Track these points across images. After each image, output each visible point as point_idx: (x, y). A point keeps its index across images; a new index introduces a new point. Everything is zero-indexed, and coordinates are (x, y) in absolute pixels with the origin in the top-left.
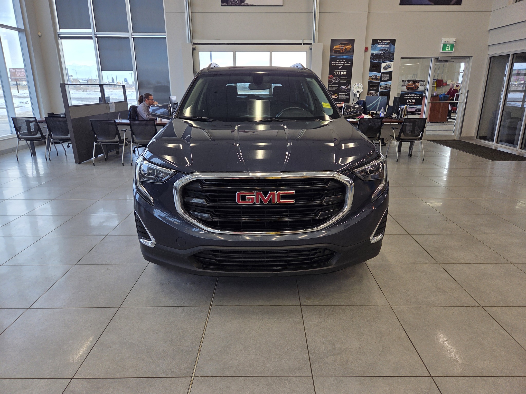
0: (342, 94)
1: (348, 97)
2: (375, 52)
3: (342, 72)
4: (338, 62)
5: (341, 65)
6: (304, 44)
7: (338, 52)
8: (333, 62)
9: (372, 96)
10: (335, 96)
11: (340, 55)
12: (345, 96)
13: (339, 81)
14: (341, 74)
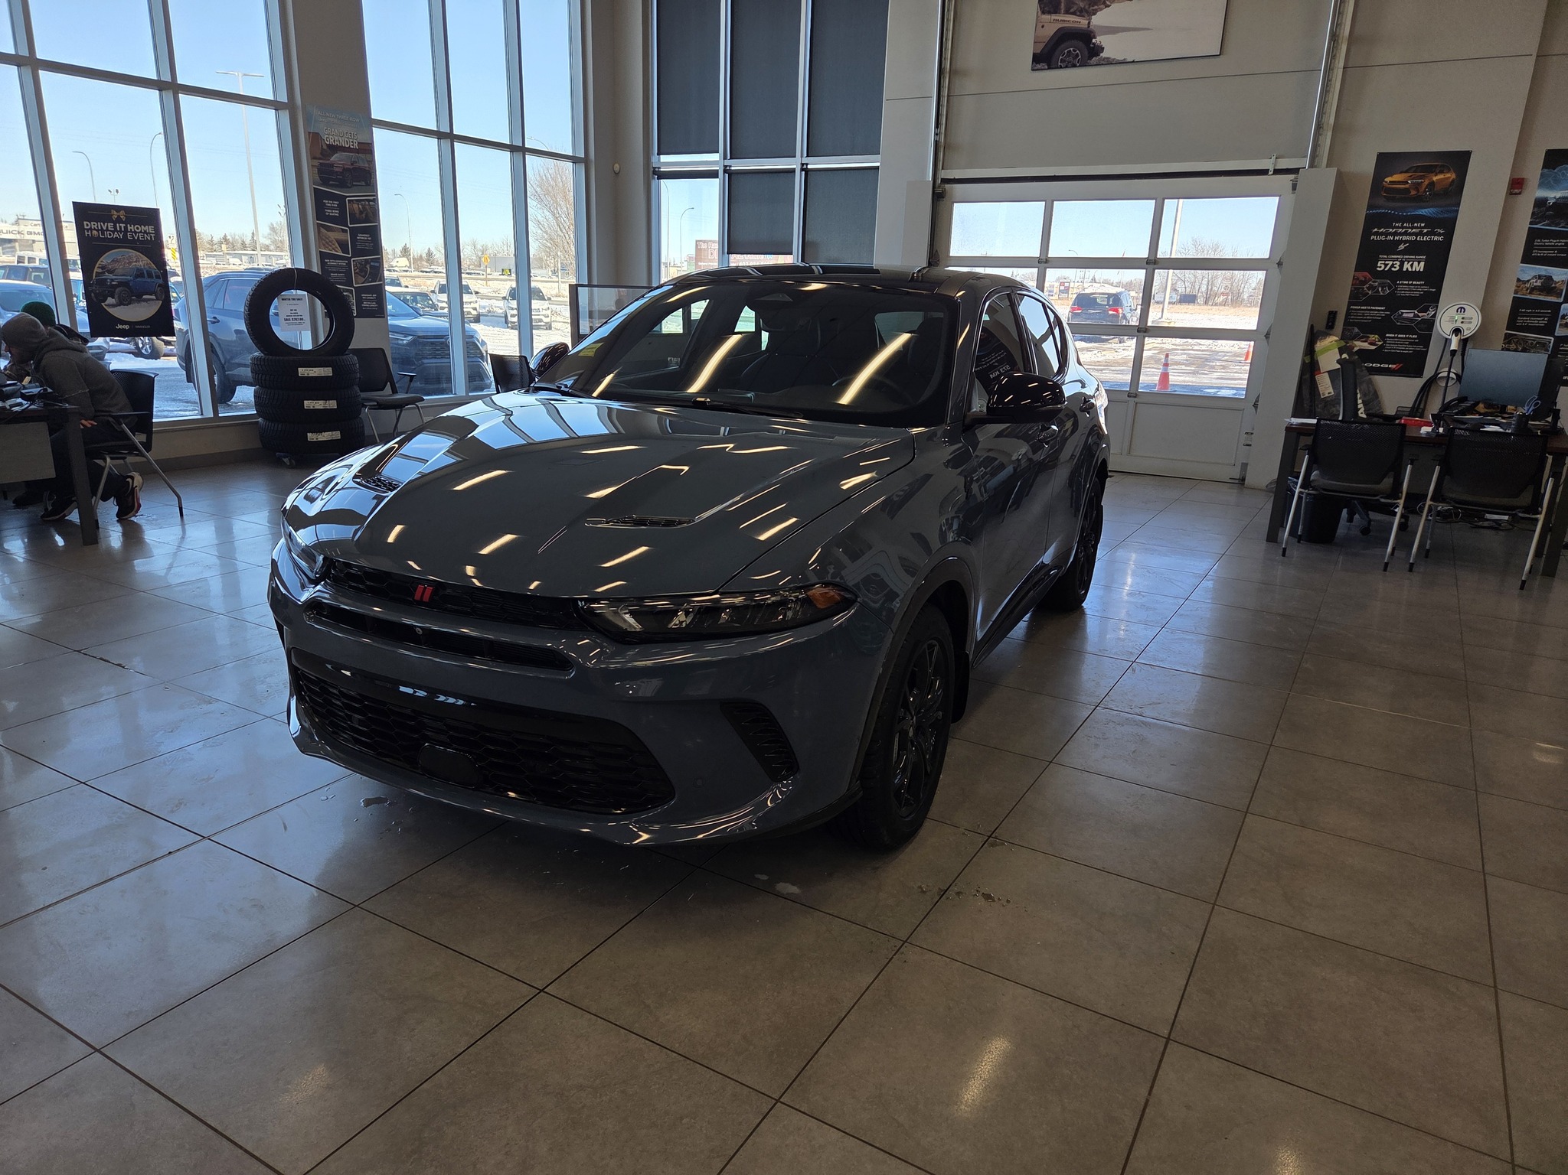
0: (1397, 337)
1: (1420, 348)
2: (1553, 195)
3: (1406, 263)
4: (1398, 227)
5: (1408, 238)
6: (1277, 172)
7: (1398, 196)
8: (1376, 230)
9: (1524, 350)
10: (1371, 344)
11: (1406, 204)
12: (1410, 343)
13: (1392, 294)
14: (1405, 269)
